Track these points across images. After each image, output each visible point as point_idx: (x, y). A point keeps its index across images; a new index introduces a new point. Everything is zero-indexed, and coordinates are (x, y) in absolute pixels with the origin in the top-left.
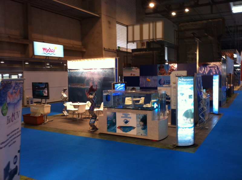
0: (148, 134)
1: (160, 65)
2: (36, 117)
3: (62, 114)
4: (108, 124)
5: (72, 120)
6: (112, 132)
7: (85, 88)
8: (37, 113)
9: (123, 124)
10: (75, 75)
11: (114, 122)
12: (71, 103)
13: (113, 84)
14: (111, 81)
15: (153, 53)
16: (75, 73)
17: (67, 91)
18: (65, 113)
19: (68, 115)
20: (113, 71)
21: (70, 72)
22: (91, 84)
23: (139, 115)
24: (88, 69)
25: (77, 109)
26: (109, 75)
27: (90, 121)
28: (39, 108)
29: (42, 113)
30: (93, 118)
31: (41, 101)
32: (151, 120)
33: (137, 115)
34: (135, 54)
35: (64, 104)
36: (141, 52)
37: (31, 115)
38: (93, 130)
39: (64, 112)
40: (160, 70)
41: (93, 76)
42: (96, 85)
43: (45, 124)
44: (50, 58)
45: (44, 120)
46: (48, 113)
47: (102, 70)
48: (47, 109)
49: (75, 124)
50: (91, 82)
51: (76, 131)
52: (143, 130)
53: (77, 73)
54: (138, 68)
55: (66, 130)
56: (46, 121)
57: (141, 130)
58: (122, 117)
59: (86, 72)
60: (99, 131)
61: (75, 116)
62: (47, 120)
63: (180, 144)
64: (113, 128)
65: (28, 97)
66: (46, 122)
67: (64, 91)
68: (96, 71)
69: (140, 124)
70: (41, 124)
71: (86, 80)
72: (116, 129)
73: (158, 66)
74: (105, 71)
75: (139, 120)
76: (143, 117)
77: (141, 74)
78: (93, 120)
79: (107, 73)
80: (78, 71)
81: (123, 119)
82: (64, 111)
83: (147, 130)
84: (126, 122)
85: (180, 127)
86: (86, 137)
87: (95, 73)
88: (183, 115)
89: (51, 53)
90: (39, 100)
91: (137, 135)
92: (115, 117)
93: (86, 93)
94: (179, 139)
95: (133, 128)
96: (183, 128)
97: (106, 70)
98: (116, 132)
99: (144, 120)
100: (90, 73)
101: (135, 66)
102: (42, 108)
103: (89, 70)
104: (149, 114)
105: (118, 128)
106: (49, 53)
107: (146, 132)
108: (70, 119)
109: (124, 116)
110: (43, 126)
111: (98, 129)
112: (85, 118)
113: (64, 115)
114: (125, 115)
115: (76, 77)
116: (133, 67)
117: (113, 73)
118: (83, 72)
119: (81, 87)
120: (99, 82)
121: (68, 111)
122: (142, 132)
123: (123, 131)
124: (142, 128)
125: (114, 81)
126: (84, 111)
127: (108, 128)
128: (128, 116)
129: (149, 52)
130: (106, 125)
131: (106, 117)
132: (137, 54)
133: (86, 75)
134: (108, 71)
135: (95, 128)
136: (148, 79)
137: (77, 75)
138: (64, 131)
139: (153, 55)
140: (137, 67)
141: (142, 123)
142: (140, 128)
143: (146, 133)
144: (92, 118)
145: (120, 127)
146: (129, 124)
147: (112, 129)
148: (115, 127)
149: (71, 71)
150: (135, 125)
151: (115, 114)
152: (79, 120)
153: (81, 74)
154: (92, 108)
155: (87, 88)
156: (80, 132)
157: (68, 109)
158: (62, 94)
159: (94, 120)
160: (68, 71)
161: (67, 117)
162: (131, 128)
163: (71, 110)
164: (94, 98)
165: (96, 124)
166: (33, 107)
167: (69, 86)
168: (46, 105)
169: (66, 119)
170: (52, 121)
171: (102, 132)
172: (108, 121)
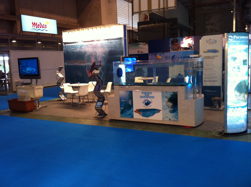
0: (179, 118)
1: (174, 38)
2: (24, 102)
3: (58, 99)
4: (121, 107)
5: (72, 105)
6: (126, 117)
7: (86, 66)
8: (25, 97)
9: (143, 107)
10: (73, 50)
11: (131, 104)
12: (69, 84)
13: (123, 57)
14: (118, 55)
15: (164, 25)
16: (72, 48)
17: (63, 70)
18: (63, 97)
19: (66, 100)
20: (122, 41)
21: (65, 47)
22: (93, 60)
23: (166, 92)
24: (88, 41)
25: (77, 92)
26: (115, 47)
27: (96, 105)
28: (28, 91)
29: (32, 97)
30: (100, 100)
31: (30, 82)
32: (184, 98)
33: (163, 92)
34: (142, 27)
35: (60, 87)
36: (150, 25)
37: (18, 100)
38: (100, 116)
39: (60, 96)
40: (173, 44)
41: (96, 50)
42: (100, 62)
43: (37, 111)
44: (41, 35)
45: (36, 106)
46: (40, 97)
47: (107, 41)
48: (39, 92)
49: (76, 109)
50: (93, 57)
51: (77, 118)
52: (172, 114)
53: (75, 47)
54: (146, 44)
55: (64, 118)
56: (38, 106)
57: (170, 113)
58: (141, 97)
59: (87, 46)
60: (108, 117)
61: (75, 101)
62: (40, 106)
63: (229, 131)
64: (129, 112)
65: (17, 81)
66: (38, 108)
67: (60, 69)
68: (99, 43)
69: (167, 105)
70: (32, 111)
71: (86, 55)
72: (133, 114)
73: (171, 39)
74: (111, 43)
75: (166, 100)
76: (171, 95)
77: (150, 50)
78: (99, 104)
79: (113, 45)
80: (76, 44)
81: (143, 99)
82: (61, 94)
83: (177, 113)
84: (147, 104)
85: (231, 106)
86: (92, 125)
87: (98, 45)
88: (235, 89)
89: (42, 29)
90: (28, 81)
91: (163, 120)
92: (131, 98)
93: (87, 71)
94: (229, 123)
95: (158, 111)
96: (234, 108)
97: (112, 41)
98: (132, 117)
99: (173, 100)
100: (91, 46)
101: (143, 42)
102: (32, 90)
103: (90, 43)
104: (180, 90)
105: (135, 112)
106: (40, 28)
107: (177, 115)
108: (69, 104)
109: (144, 95)
110: (34, 113)
111: (107, 115)
112: (88, 102)
113: (62, 100)
114: (145, 93)
115: (73, 52)
116: (141, 43)
117: (121, 44)
118: (82, 46)
119: (80, 64)
120: (103, 57)
121: (66, 94)
122: (171, 116)
123: (143, 116)
124: (171, 110)
125: (123, 55)
126: (86, 93)
127: (122, 112)
128: (150, 95)
129: (159, 24)
130: (119, 108)
131: (119, 97)
132: (144, 27)
133: (87, 49)
134: (115, 42)
135: (102, 114)
136: (158, 56)
137: (75, 49)
138: (62, 119)
139: (164, 27)
140: (146, 42)
141: (170, 104)
142: (168, 110)
143: (177, 117)
144: (98, 101)
145: (139, 111)
146: (151, 107)
147: (128, 114)
148: (131, 110)
149: (67, 45)
150: (159, 107)
151: (131, 93)
152: (81, 104)
153: (80, 48)
154: (98, 87)
155: (89, 65)
156: (83, 119)
157: (66, 91)
158: (58, 73)
159: (101, 103)
160: (64, 45)
161: (65, 102)
162: (155, 111)
163: (70, 93)
164: (100, 73)
165: (104, 108)
166: (21, 90)
167: (66, 64)
168: (37, 87)
169: (64, 104)
170: (46, 107)
171: (113, 119)
172: (121, 103)
